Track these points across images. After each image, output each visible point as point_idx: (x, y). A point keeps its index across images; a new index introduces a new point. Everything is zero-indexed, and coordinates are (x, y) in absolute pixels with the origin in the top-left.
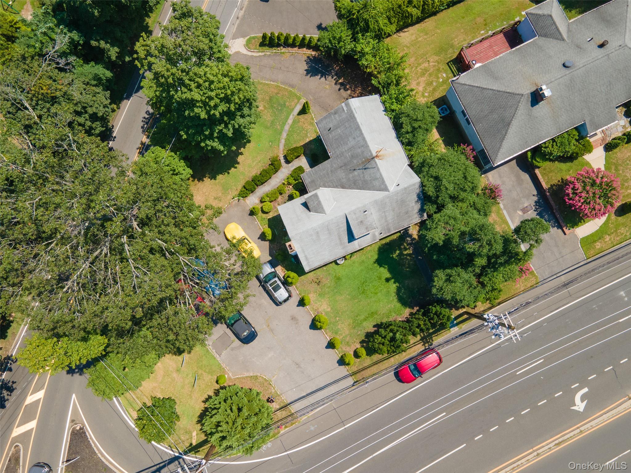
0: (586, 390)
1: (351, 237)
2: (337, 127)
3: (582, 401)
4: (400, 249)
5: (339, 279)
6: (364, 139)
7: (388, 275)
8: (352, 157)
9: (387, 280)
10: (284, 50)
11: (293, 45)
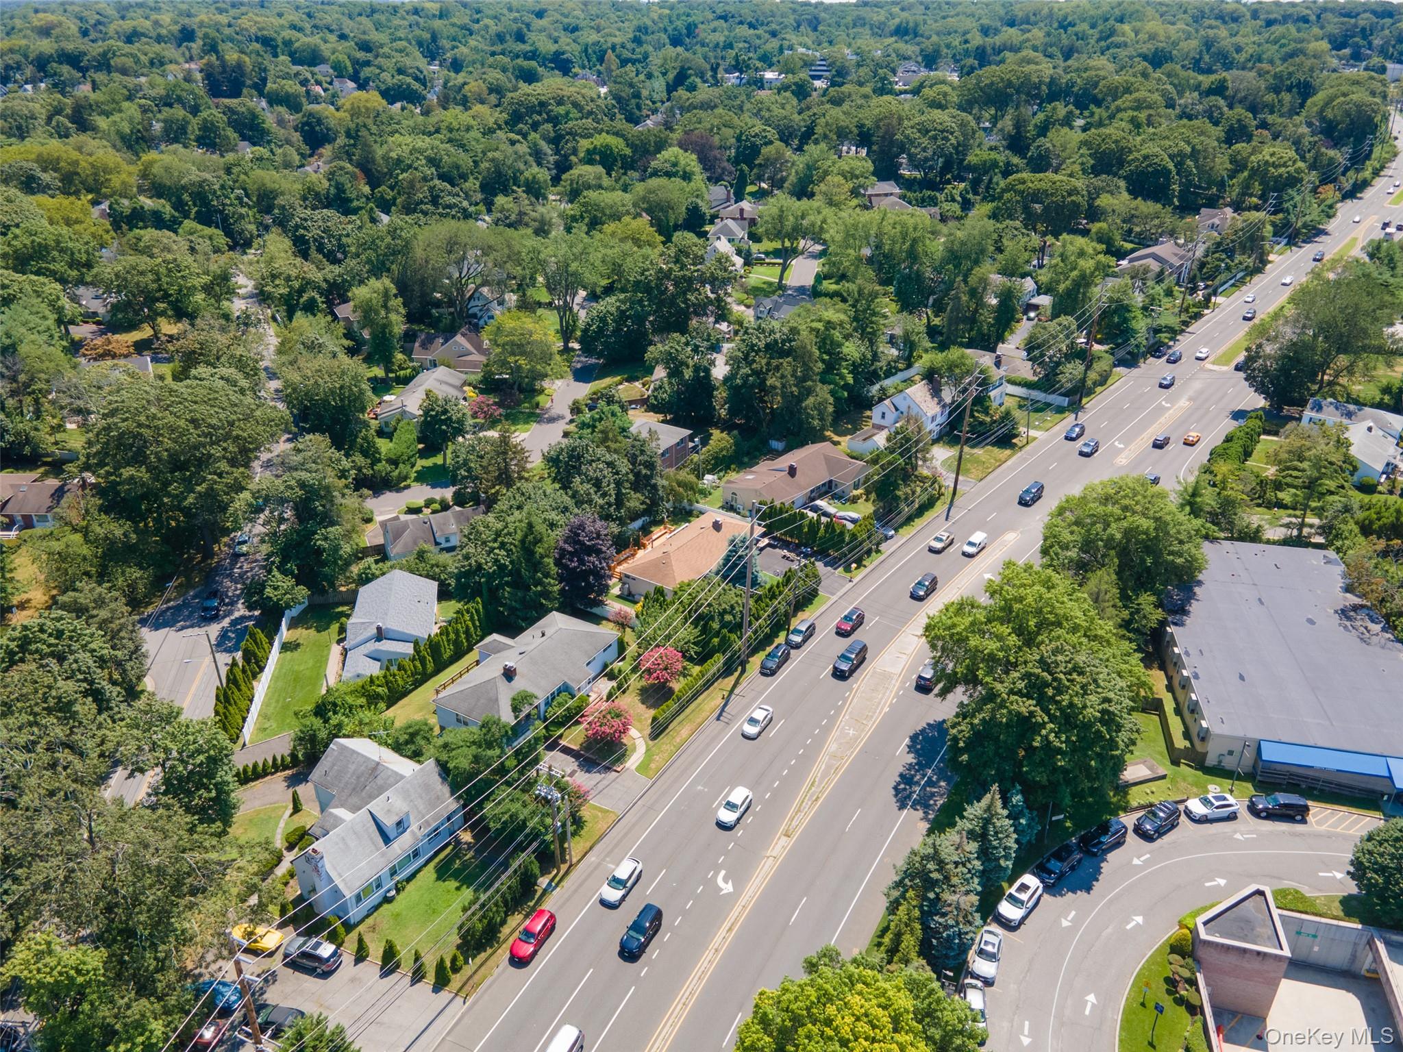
0: (723, 873)
1: (387, 840)
2: (332, 768)
3: (726, 882)
4: (460, 858)
5: (398, 915)
6: (363, 756)
7: (455, 884)
8: (358, 778)
9: (458, 889)
10: (253, 784)
11: (265, 774)
